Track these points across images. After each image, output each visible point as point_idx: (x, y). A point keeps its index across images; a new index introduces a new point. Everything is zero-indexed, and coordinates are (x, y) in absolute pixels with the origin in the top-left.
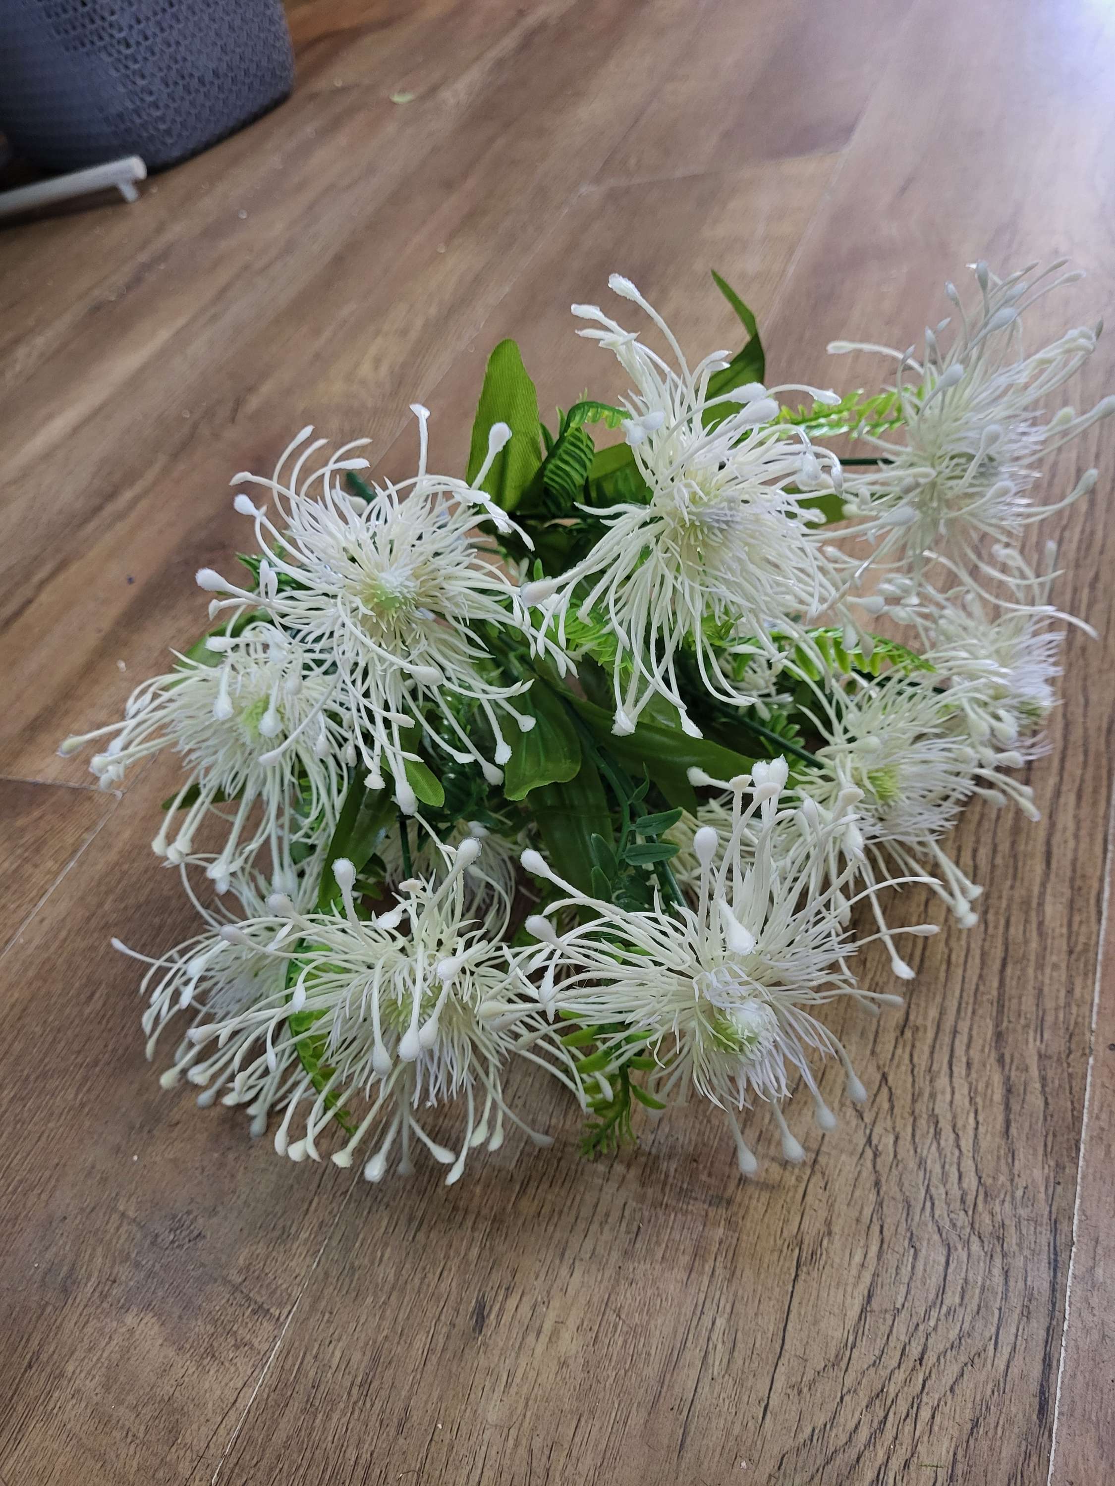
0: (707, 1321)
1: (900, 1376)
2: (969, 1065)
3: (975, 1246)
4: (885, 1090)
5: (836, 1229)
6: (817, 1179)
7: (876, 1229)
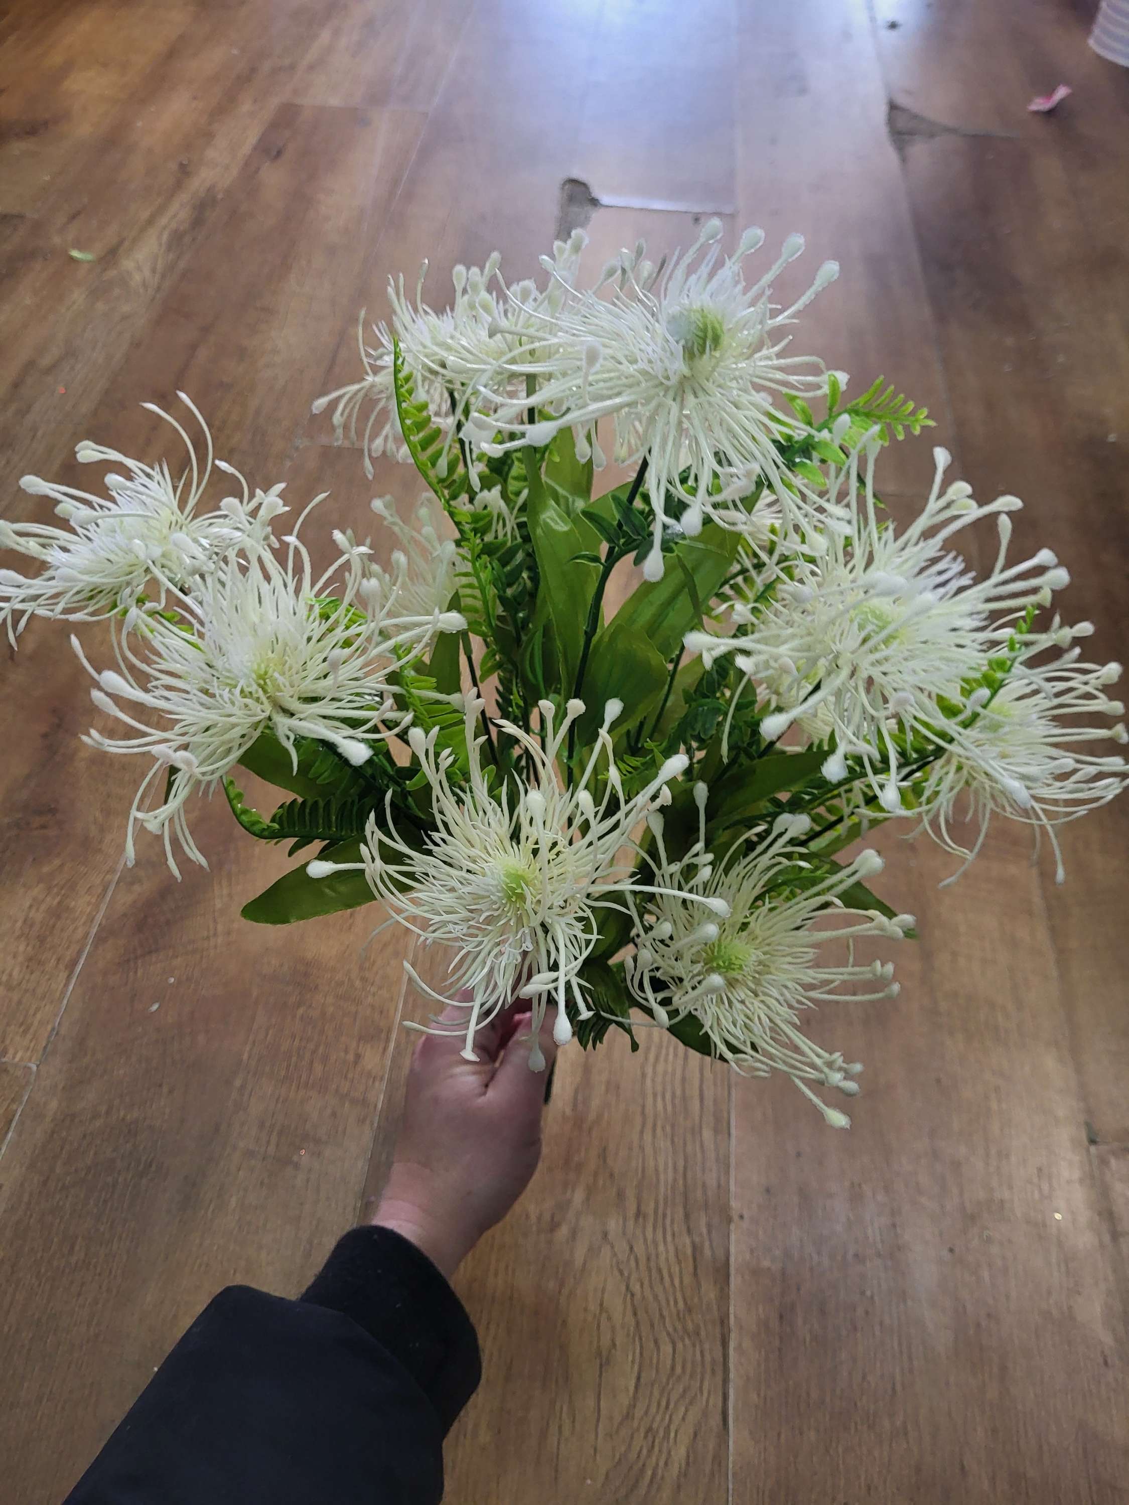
0: (557, 1408)
1: (658, 1418)
2: (673, 1235)
3: (687, 1341)
4: (632, 1257)
5: (618, 1343)
6: (604, 1315)
7: (637, 1339)
